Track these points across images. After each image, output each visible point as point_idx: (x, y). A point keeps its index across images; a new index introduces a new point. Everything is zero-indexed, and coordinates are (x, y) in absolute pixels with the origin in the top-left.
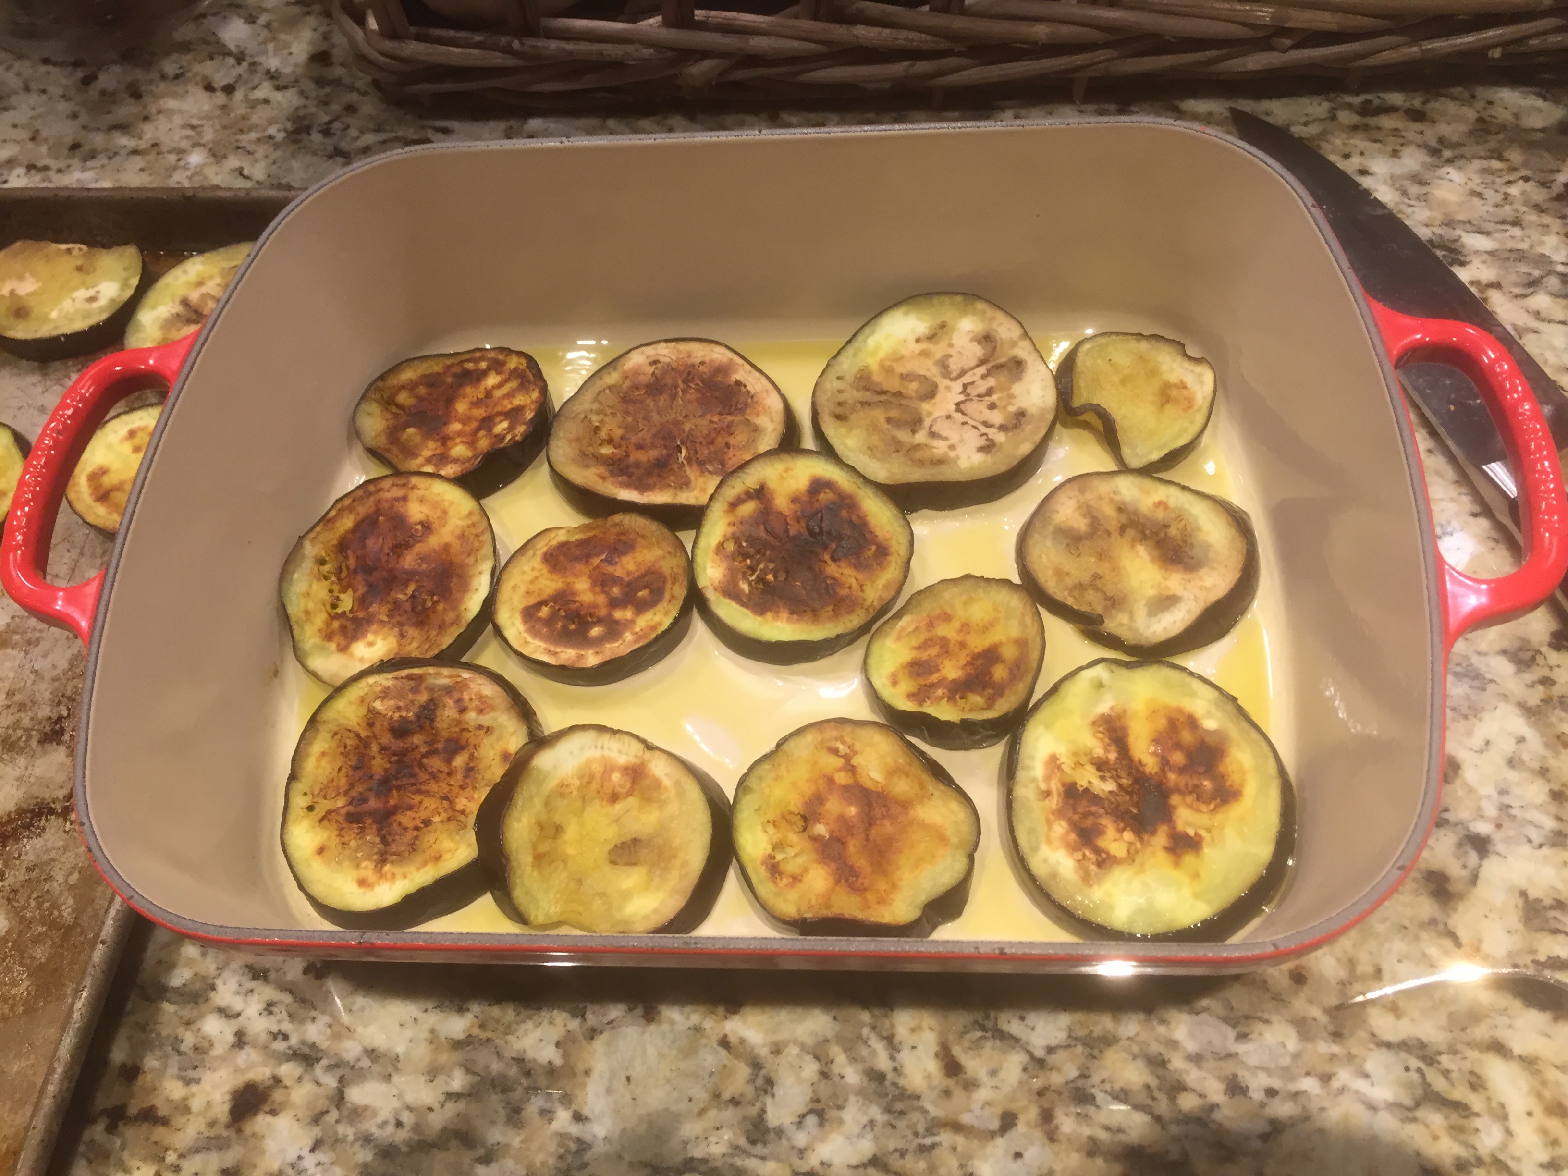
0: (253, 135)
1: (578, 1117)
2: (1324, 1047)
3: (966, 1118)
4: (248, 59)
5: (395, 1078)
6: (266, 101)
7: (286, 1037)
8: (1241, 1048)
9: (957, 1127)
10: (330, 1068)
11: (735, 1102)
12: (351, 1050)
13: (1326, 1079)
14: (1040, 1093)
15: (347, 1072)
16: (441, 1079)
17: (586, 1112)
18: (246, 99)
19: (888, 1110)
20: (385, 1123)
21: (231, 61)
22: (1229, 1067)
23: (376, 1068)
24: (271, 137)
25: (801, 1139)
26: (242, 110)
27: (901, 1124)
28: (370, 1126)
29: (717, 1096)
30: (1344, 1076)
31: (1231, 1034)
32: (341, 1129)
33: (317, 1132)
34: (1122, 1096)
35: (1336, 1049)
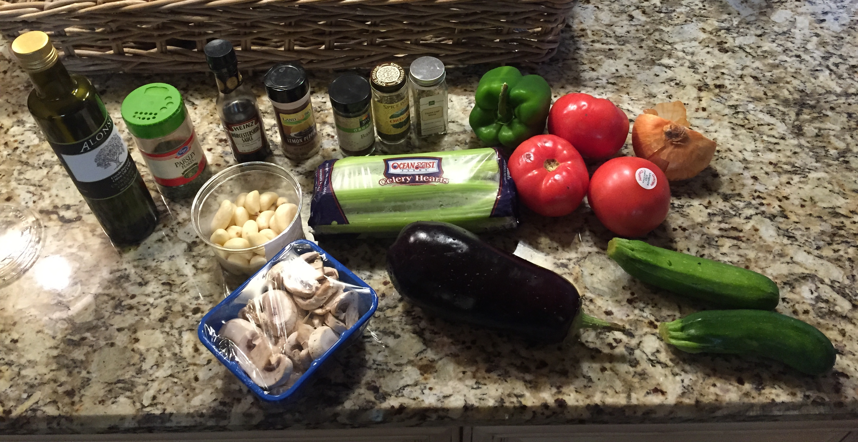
0: (12, 88)
1: (88, 373)
4: (13, 62)
5: (36, 367)
6: (18, 76)
7: (4, 359)
9: (195, 365)
10: (16, 366)
11: (134, 365)
12: (23, 361)
15: (22, 367)
16: (50, 366)
17: (91, 371)
18: (11, 76)
19: (177, 363)
20: (32, 379)
21: (7, 62)
23: (31, 365)
24: (18, 89)
25: (151, 372)
26: (9, 80)
27: (180, 365)
28: (27, 380)
29: (129, 364)
32: (19, 382)
33: (11, 383)
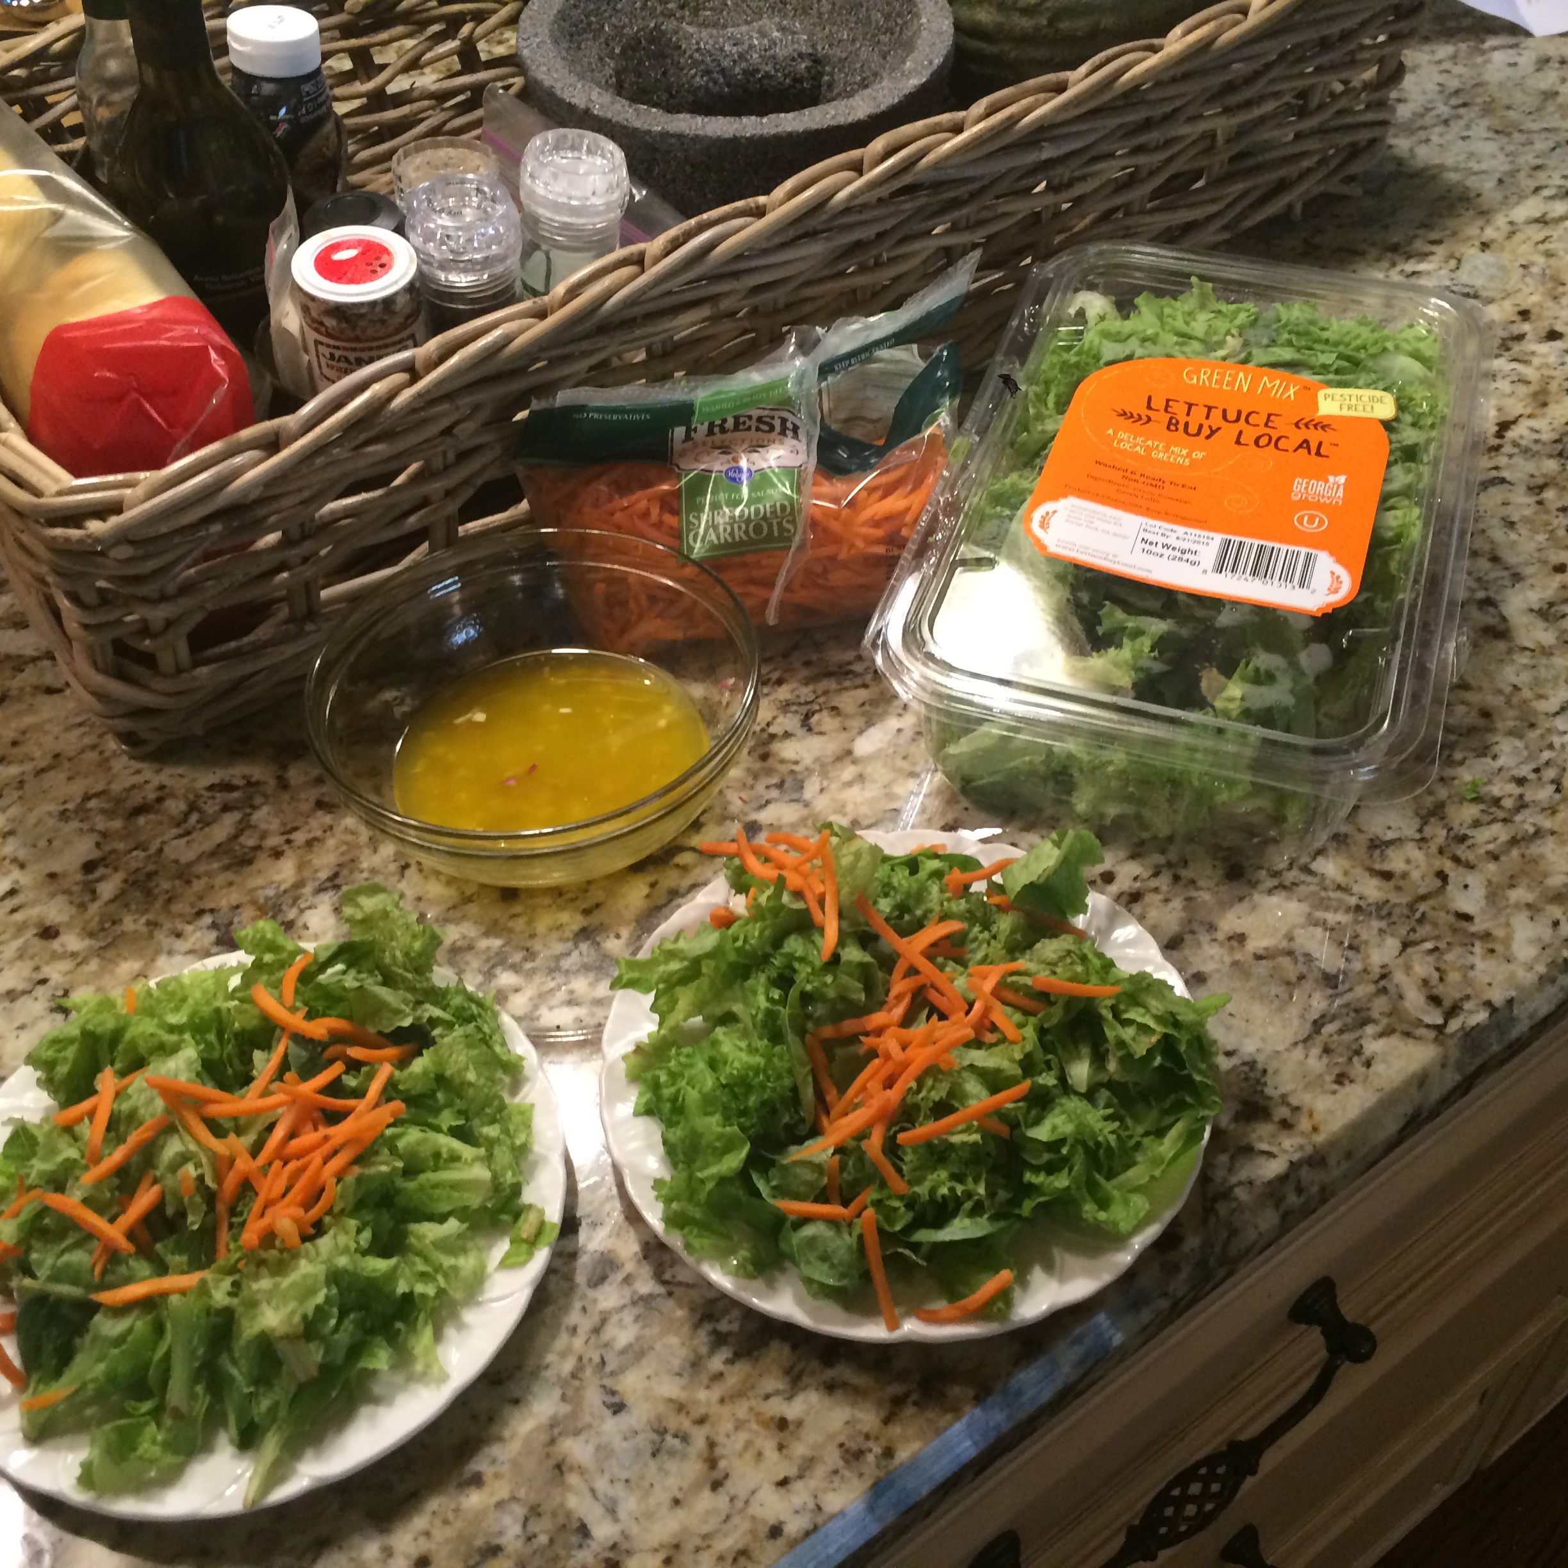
1: (1229, 1054)
2: (1533, 735)
3: (1422, 891)
8: (1501, 762)
9: (1423, 898)
11: (1301, 978)
13: (1551, 747)
14: (1441, 852)
17: (1229, 1048)
19: (1381, 918)
22: (1506, 774)
25: (1357, 966)
27: (1394, 918)
29: (1288, 983)
30: (1557, 740)
31: (1489, 760)
34: (1477, 824)
35: (1539, 732)
